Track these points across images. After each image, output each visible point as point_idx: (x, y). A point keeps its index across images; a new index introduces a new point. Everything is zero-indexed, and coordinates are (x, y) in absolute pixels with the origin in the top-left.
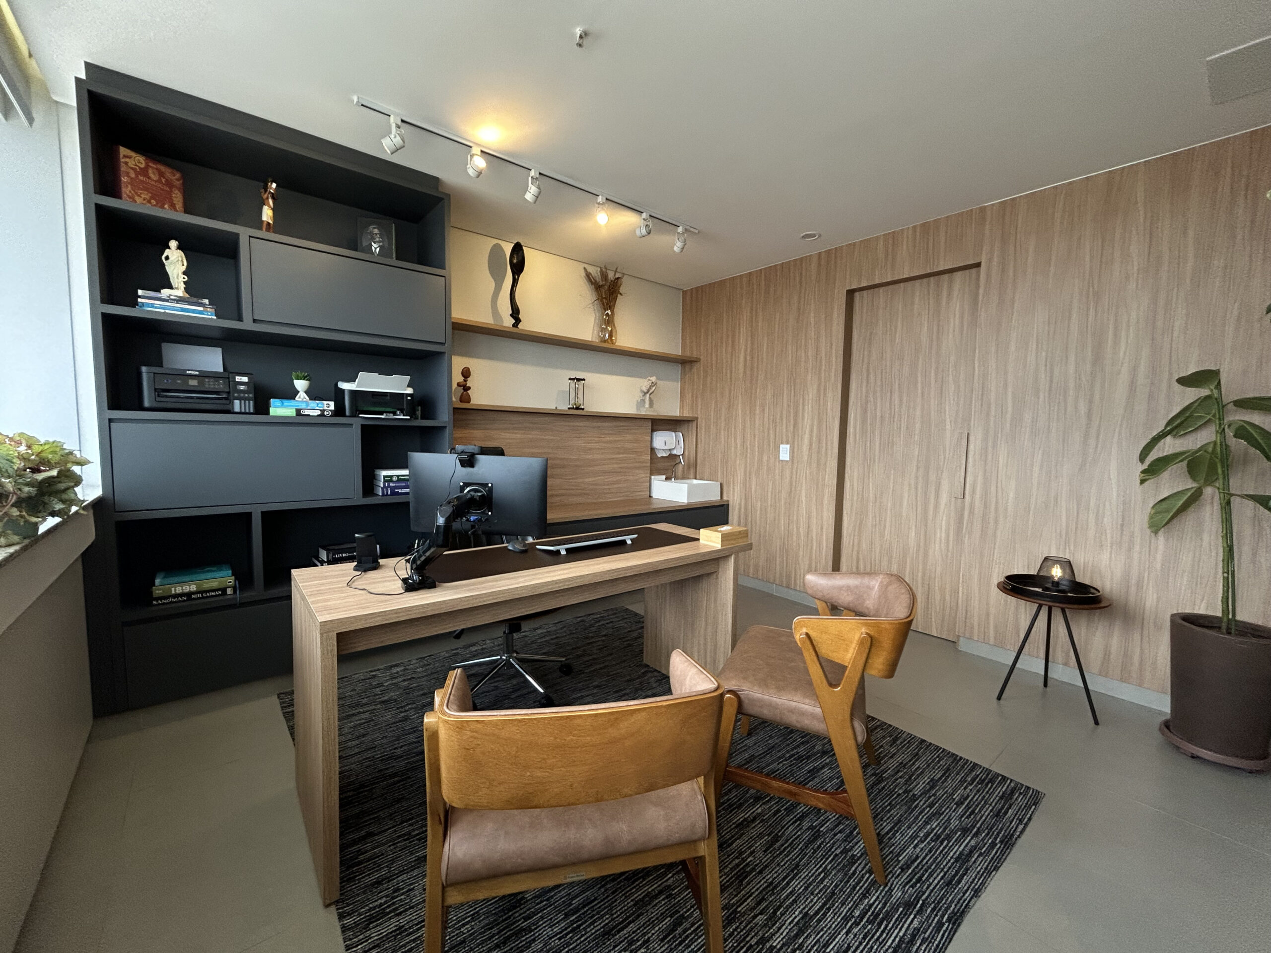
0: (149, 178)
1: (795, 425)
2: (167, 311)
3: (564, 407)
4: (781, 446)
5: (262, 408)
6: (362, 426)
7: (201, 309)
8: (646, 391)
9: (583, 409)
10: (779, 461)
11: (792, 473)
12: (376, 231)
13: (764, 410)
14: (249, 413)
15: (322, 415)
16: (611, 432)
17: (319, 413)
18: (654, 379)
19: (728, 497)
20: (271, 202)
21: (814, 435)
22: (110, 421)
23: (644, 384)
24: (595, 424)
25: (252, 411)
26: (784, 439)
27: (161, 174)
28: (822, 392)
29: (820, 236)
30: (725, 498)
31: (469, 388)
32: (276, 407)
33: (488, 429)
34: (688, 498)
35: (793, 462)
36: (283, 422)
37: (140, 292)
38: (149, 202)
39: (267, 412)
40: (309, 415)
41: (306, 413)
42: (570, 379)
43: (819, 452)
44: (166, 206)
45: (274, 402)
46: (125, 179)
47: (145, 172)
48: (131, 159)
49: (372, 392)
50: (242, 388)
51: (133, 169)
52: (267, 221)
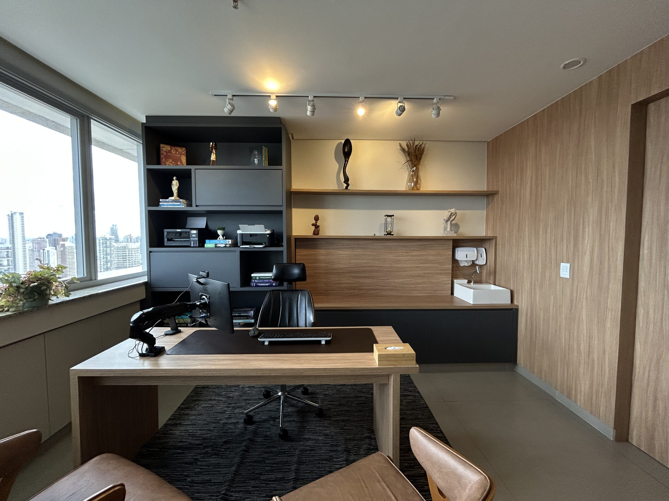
0: (172, 153)
1: (576, 245)
2: (168, 206)
3: (380, 233)
4: (562, 264)
5: (202, 244)
6: (241, 252)
7: (179, 203)
8: (447, 219)
9: (393, 235)
10: (560, 277)
11: (572, 289)
12: (256, 153)
13: (546, 230)
14: (197, 247)
15: (225, 247)
16: (416, 249)
17: (224, 245)
18: (453, 210)
19: (517, 302)
20: (214, 151)
21: (595, 256)
22: (150, 252)
23: (446, 214)
24: (402, 244)
25: (197, 246)
26: (565, 259)
27: (177, 151)
28: (604, 212)
29: (585, 61)
30: (515, 303)
31: (319, 226)
32: (208, 243)
33: (329, 249)
34: (474, 300)
35: (573, 279)
36: (210, 251)
37: (161, 200)
38: (172, 163)
39: (203, 246)
40: (220, 247)
41: (219, 246)
42: (385, 216)
43: (600, 273)
44: (179, 163)
45: (207, 241)
46: (162, 156)
47: (170, 152)
48: (165, 148)
49: (250, 234)
50: (194, 236)
51: (165, 152)
52: (213, 161)
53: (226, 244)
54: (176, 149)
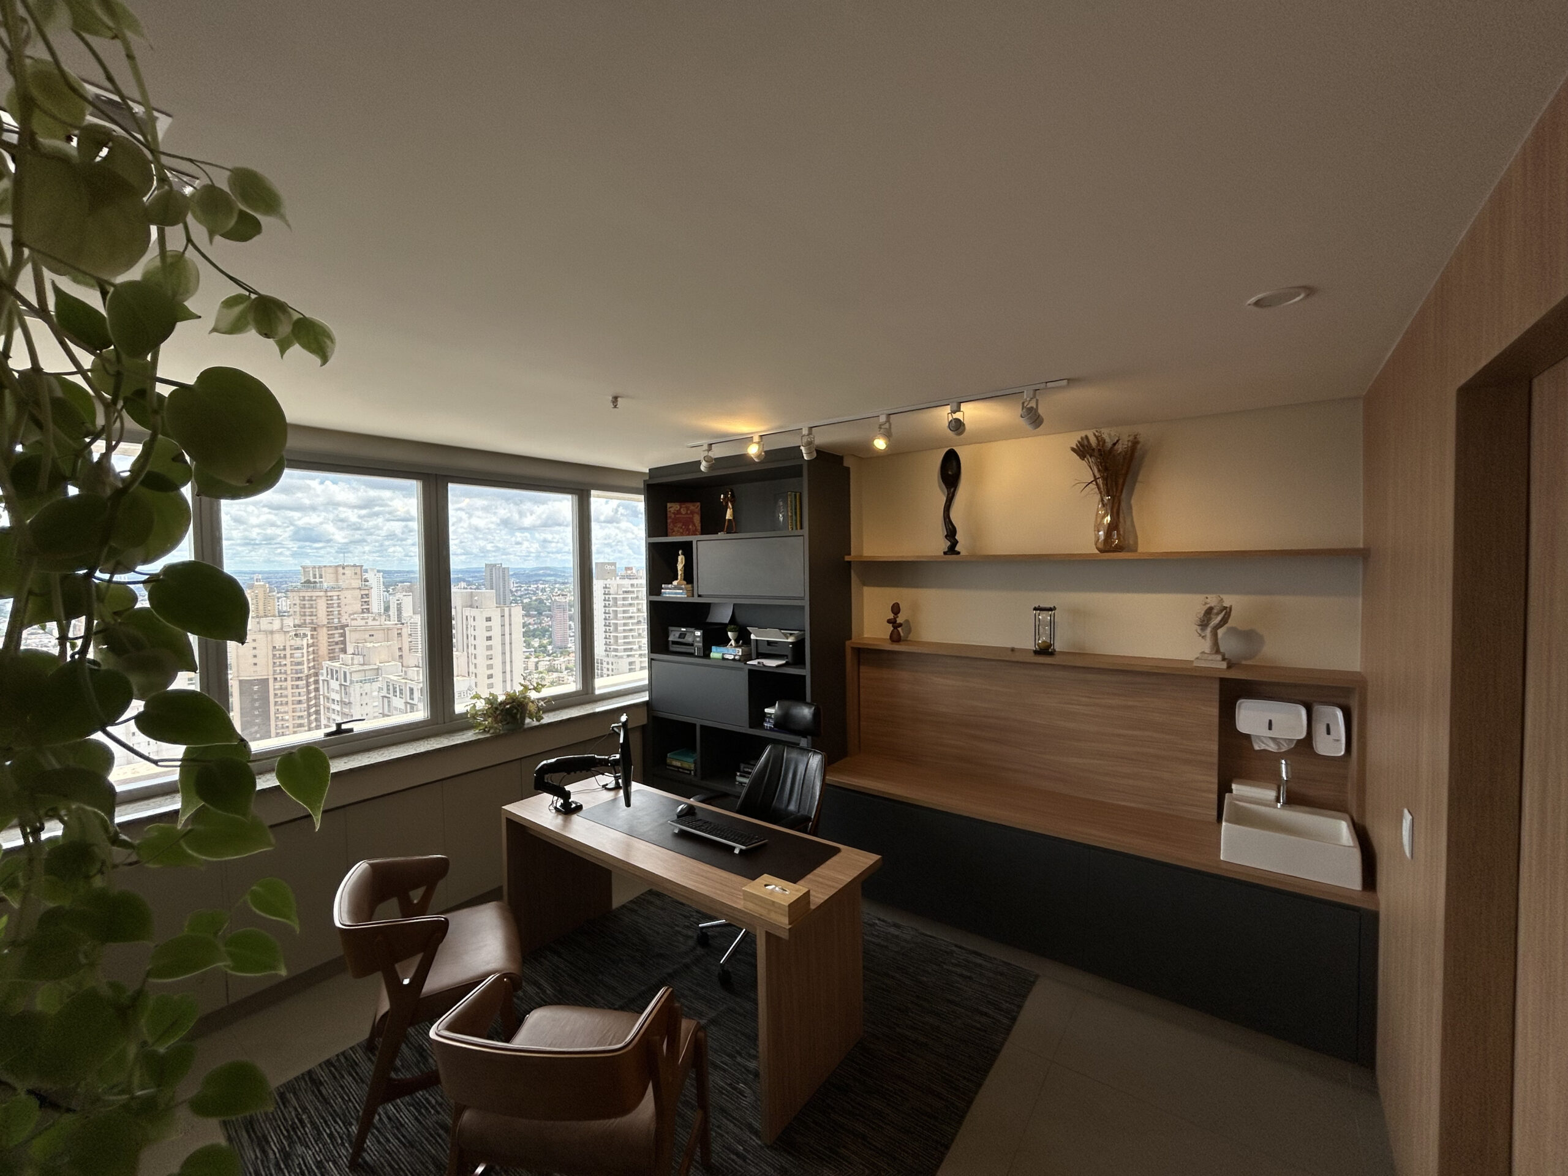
0: (682, 514)
2: (671, 595)
5: (707, 652)
6: (750, 670)
12: (781, 503)
14: (700, 656)
15: (734, 660)
17: (732, 657)
20: (730, 504)
22: (652, 659)
25: (701, 654)
27: (688, 509)
31: (900, 626)
32: (714, 652)
36: (716, 663)
37: (663, 586)
38: (678, 532)
39: (709, 656)
40: (727, 659)
41: (726, 657)
42: (1035, 609)
45: (714, 648)
46: (669, 521)
47: (679, 512)
48: (673, 507)
49: (768, 641)
50: (698, 639)
51: (674, 513)
52: (729, 520)
53: (735, 656)
54: (686, 507)
